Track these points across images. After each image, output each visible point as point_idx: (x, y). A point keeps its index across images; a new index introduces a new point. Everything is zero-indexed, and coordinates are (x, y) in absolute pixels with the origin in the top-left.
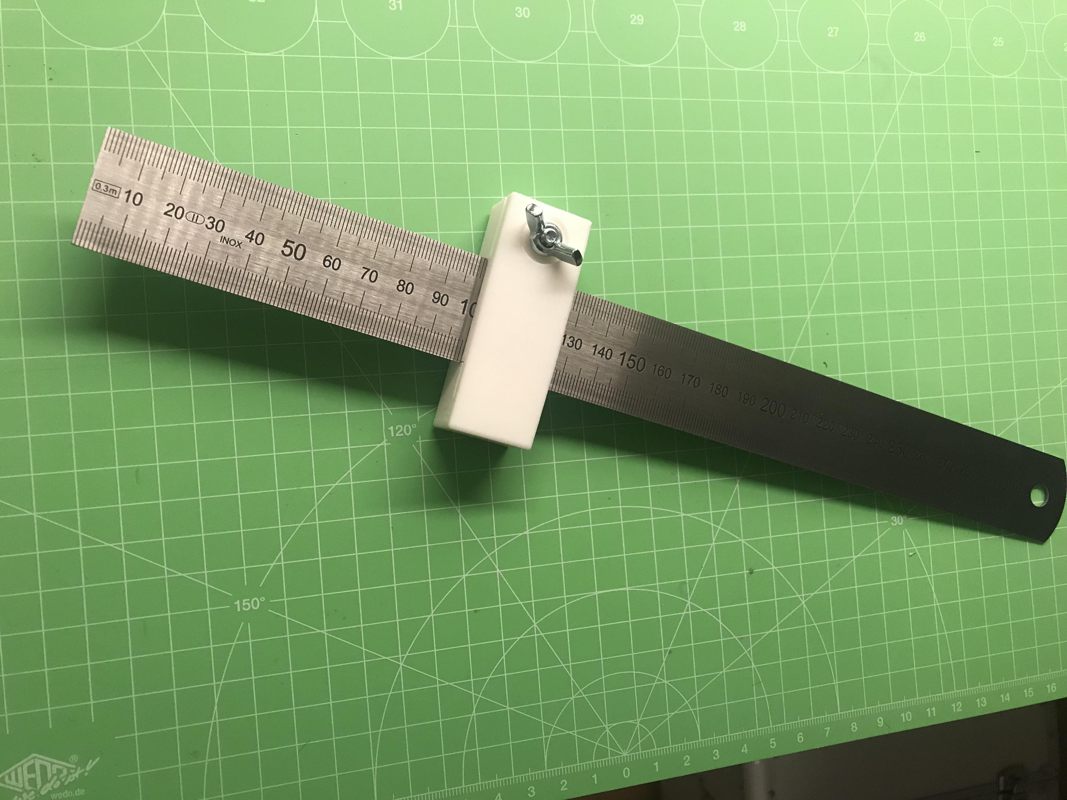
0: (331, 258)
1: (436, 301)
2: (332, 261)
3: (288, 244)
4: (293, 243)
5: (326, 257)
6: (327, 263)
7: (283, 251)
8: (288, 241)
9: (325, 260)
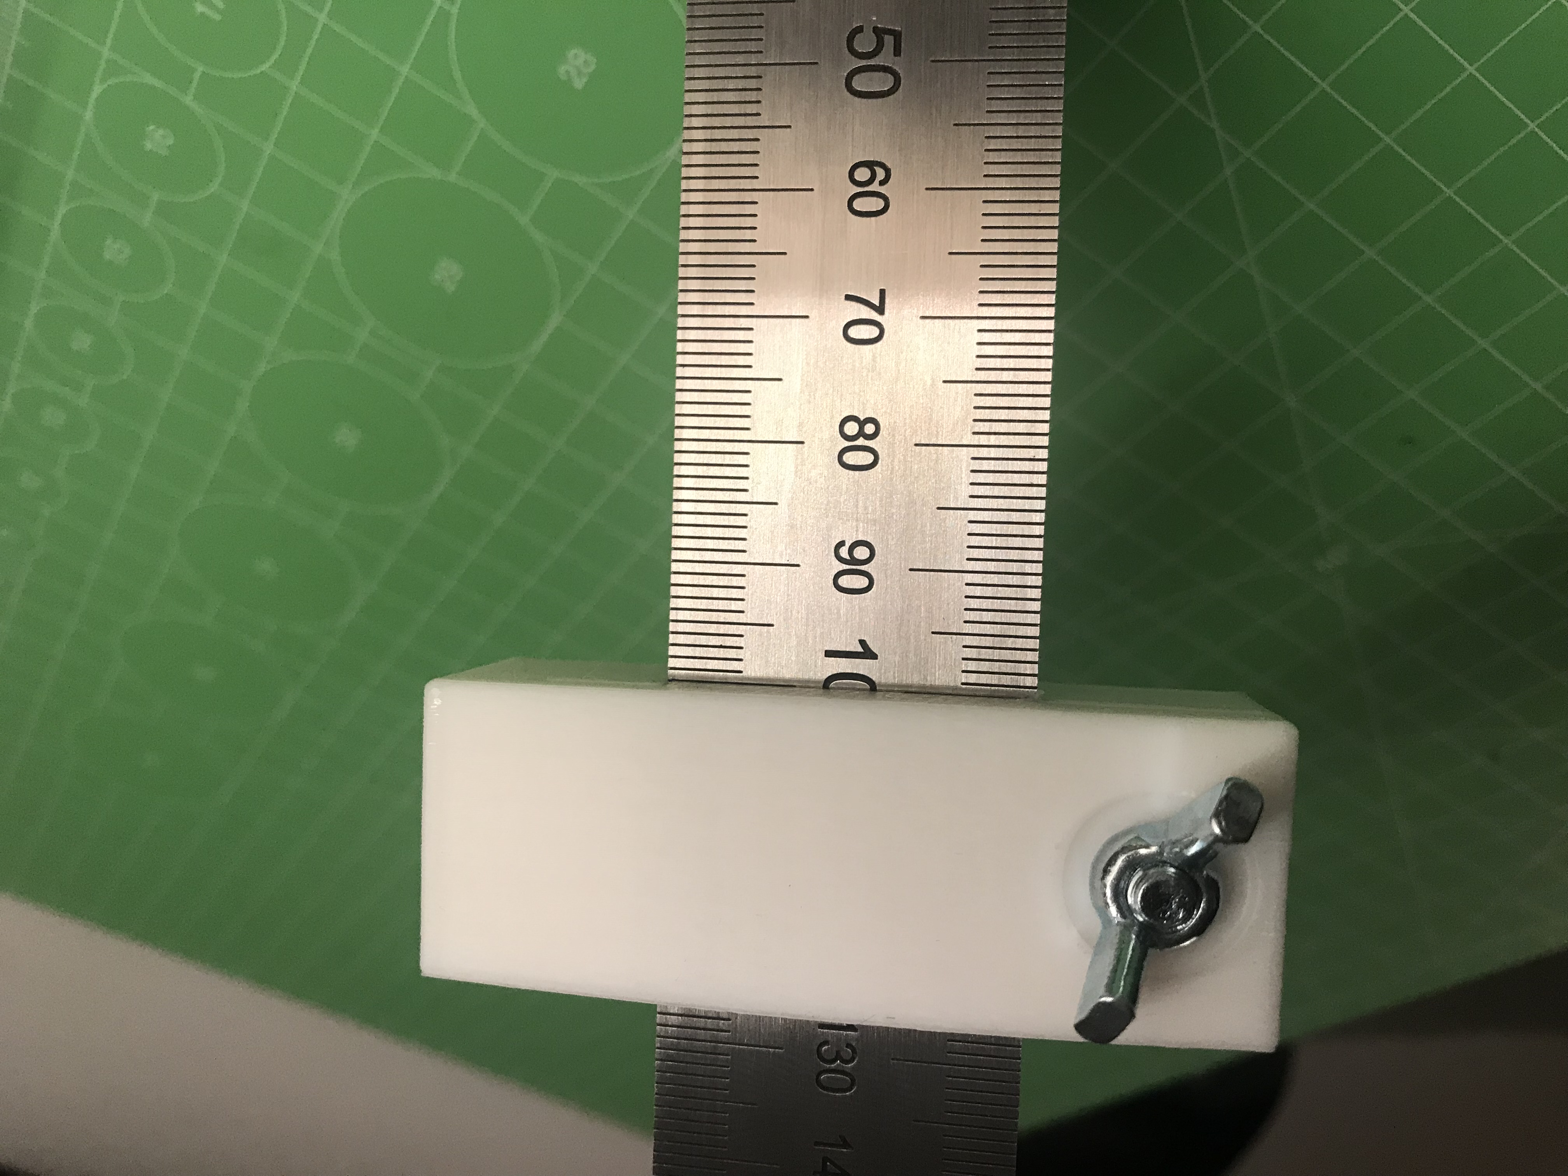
0: (882, 183)
1: (844, 552)
2: (875, 187)
3: (889, 40)
4: (897, 52)
5: (882, 165)
6: (862, 174)
7: (860, 29)
8: (897, 35)
9: (870, 165)
